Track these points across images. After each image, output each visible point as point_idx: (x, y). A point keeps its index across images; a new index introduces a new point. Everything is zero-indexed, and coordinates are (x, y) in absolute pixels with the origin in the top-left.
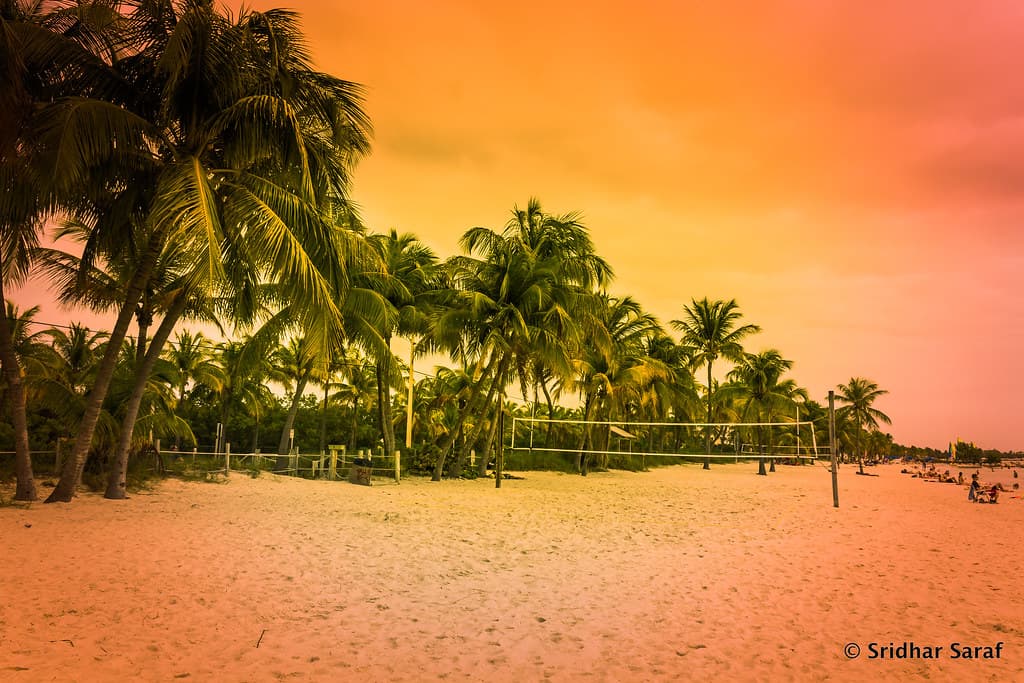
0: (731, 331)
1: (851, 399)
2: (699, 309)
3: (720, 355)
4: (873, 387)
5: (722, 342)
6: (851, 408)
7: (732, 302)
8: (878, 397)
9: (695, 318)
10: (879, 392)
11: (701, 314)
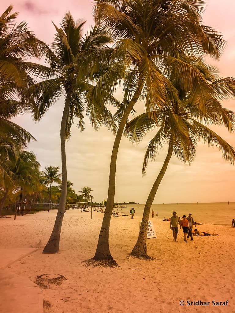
0: (57, 175)
1: (84, 192)
2: (49, 169)
3: (54, 181)
4: (90, 189)
5: (55, 178)
6: (85, 195)
7: (58, 167)
8: (91, 192)
9: (48, 171)
10: (91, 190)
11: (50, 170)
